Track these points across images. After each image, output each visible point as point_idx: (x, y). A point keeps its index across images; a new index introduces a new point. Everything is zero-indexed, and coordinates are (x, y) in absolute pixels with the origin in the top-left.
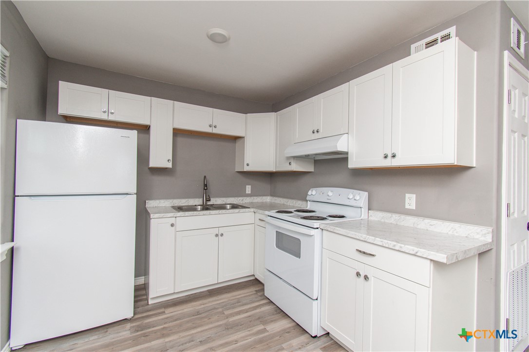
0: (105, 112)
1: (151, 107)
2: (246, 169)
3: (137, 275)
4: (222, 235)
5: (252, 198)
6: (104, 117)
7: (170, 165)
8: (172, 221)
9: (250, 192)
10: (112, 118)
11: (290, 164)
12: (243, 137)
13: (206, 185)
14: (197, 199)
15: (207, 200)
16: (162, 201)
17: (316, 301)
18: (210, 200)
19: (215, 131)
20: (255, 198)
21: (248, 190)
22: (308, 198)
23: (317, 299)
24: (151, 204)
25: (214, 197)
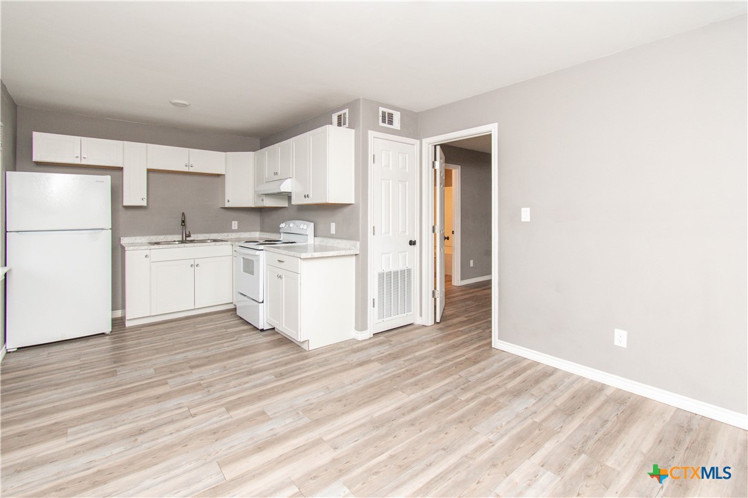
0: (77, 157)
1: (123, 149)
2: (227, 205)
3: (114, 308)
4: (197, 265)
5: (239, 234)
6: (77, 162)
7: (144, 203)
8: (147, 252)
9: (236, 228)
10: (84, 162)
11: (262, 200)
12: (224, 175)
13: (183, 222)
14: (177, 236)
15: (186, 237)
16: (138, 238)
17: (261, 305)
18: (189, 236)
19: (191, 170)
20: (242, 233)
21: (235, 225)
22: (281, 231)
23: (263, 302)
24: (125, 241)
25: (193, 234)
